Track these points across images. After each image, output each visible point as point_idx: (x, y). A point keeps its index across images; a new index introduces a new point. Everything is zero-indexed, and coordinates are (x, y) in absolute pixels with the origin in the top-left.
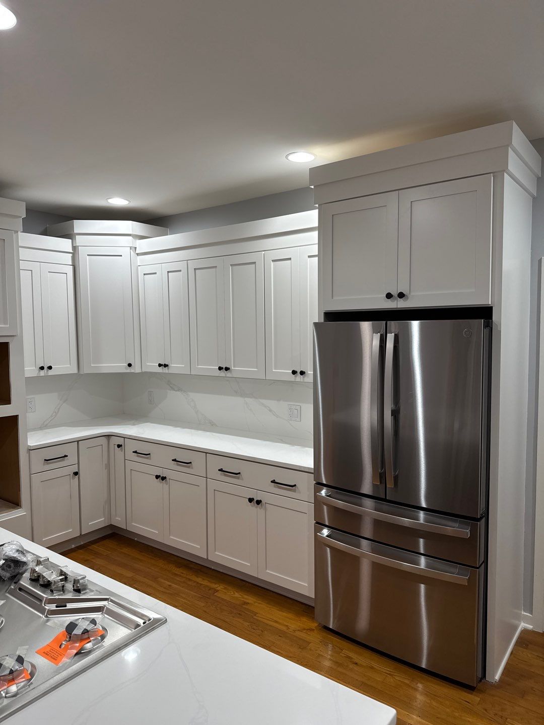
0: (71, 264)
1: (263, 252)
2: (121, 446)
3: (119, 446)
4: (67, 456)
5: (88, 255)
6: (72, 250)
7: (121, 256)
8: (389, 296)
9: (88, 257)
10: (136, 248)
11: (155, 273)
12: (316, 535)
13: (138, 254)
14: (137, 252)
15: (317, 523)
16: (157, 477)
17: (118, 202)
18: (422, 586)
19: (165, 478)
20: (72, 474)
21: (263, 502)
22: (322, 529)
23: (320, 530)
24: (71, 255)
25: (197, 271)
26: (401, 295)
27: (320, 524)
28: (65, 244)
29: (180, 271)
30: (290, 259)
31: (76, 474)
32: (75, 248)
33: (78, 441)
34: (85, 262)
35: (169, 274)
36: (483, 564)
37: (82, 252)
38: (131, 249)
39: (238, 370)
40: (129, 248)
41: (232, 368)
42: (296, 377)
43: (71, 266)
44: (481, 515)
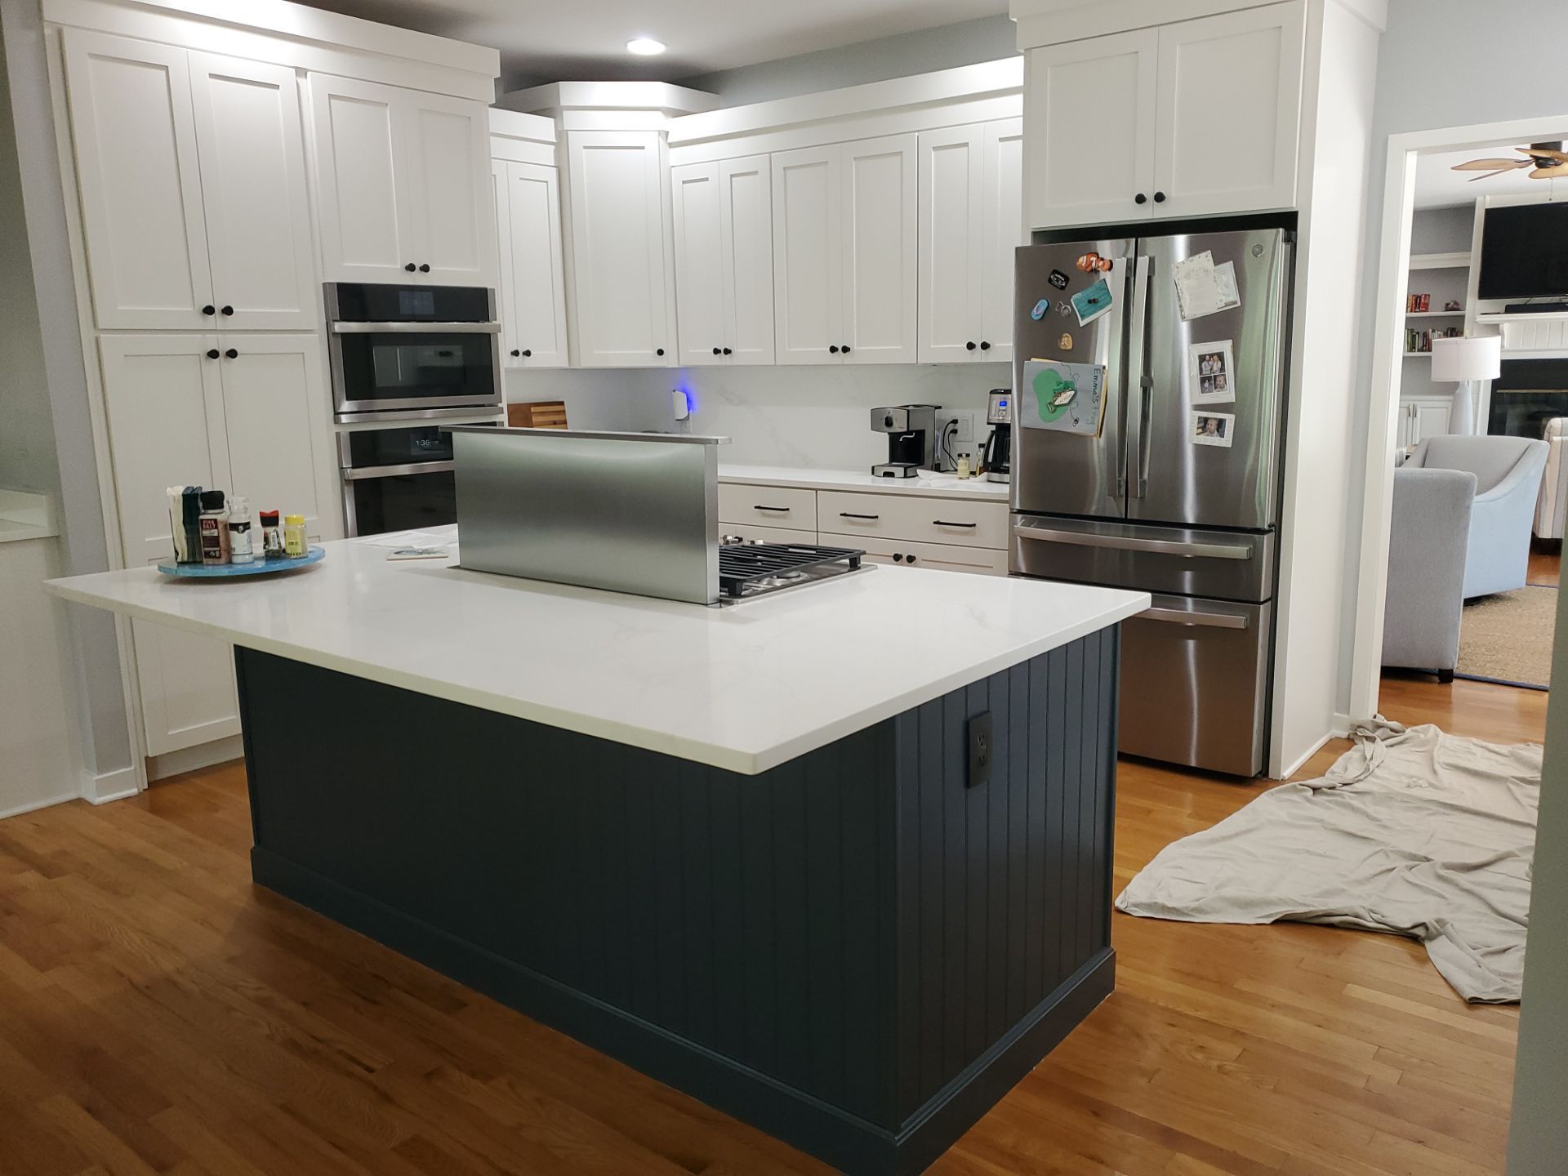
0: (553, 165)
1: (917, 134)
5: (586, 148)
6: (556, 138)
7: (643, 148)
8: (1140, 199)
9: (583, 150)
10: (667, 133)
11: (707, 179)
13: (671, 145)
14: (669, 141)
17: (645, 47)
18: (1191, 644)
19: (741, 539)
21: (918, 557)
24: (553, 147)
25: (788, 172)
26: (1159, 197)
28: (542, 126)
29: (756, 173)
30: (966, 145)
32: (560, 134)
34: (582, 161)
35: (733, 179)
36: (1270, 602)
37: (575, 141)
38: (659, 135)
39: (865, 351)
40: (657, 133)
41: (854, 347)
42: (973, 354)
43: (555, 169)
44: (1269, 526)
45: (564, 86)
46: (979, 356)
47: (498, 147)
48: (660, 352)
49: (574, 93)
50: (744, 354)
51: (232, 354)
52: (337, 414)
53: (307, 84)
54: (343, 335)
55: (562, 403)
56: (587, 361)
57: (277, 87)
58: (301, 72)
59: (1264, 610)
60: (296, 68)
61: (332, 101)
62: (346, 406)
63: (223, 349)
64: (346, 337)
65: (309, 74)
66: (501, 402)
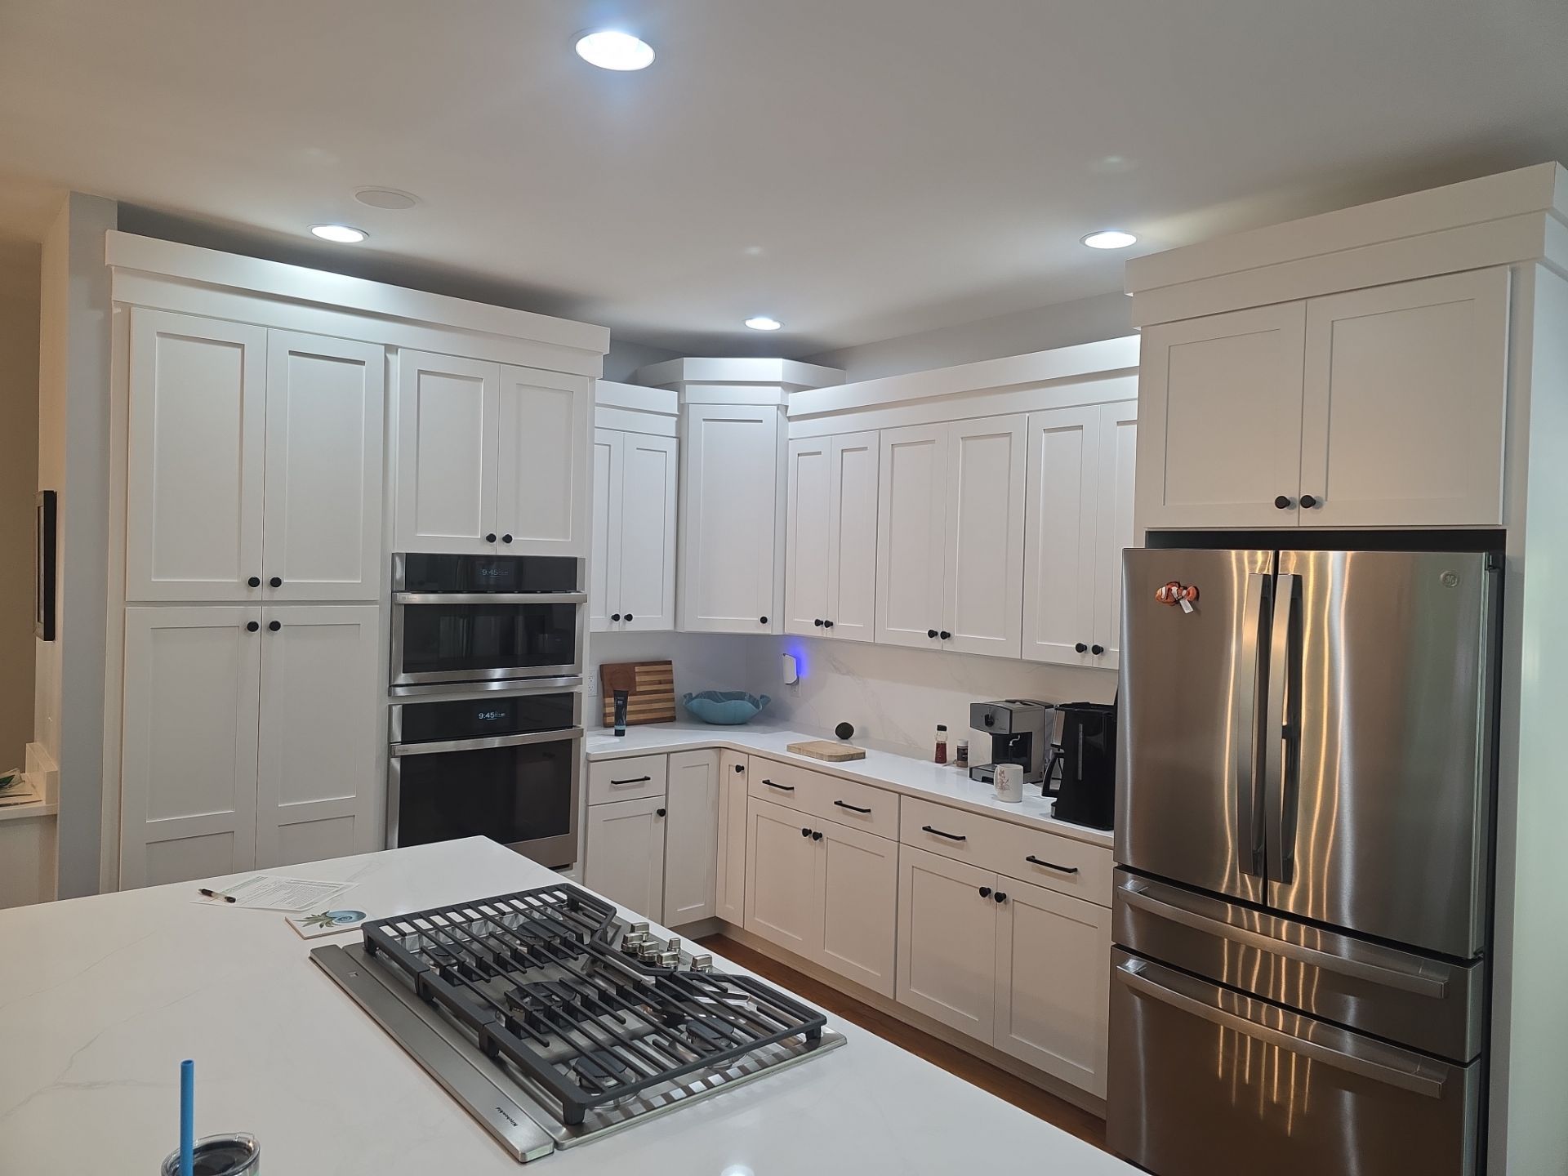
0: (674, 435)
1: (1027, 415)
2: (743, 768)
3: (739, 769)
4: (649, 779)
5: (704, 420)
6: (678, 411)
7: (761, 421)
8: (1282, 503)
9: (703, 423)
10: (787, 407)
11: (820, 453)
12: (1113, 970)
13: (790, 419)
14: (789, 415)
15: (1118, 946)
16: (806, 832)
17: (763, 325)
19: (821, 835)
20: (655, 813)
21: (1010, 897)
22: (1126, 960)
23: (1123, 962)
24: (675, 419)
25: (896, 449)
26: (1308, 502)
27: (1121, 949)
28: (666, 399)
29: (865, 449)
30: (1081, 427)
31: (662, 813)
32: (682, 407)
33: (668, 754)
34: (699, 432)
35: (844, 454)
36: (1479, 1060)
37: (695, 414)
38: (778, 409)
39: (966, 639)
40: (776, 407)
41: (955, 634)
42: (1083, 657)
43: (675, 439)
44: (1475, 954)
45: (688, 362)
46: (1090, 659)
47: (601, 417)
48: (764, 620)
49: (694, 368)
50: (848, 627)
51: (275, 626)
52: (392, 686)
53: (396, 360)
54: (406, 606)
55: (670, 663)
56: (689, 626)
57: (362, 363)
58: (390, 349)
59: (1470, 1076)
60: (385, 345)
61: (421, 376)
62: (402, 678)
63: (263, 622)
64: (409, 608)
65: (399, 350)
66: (581, 672)
